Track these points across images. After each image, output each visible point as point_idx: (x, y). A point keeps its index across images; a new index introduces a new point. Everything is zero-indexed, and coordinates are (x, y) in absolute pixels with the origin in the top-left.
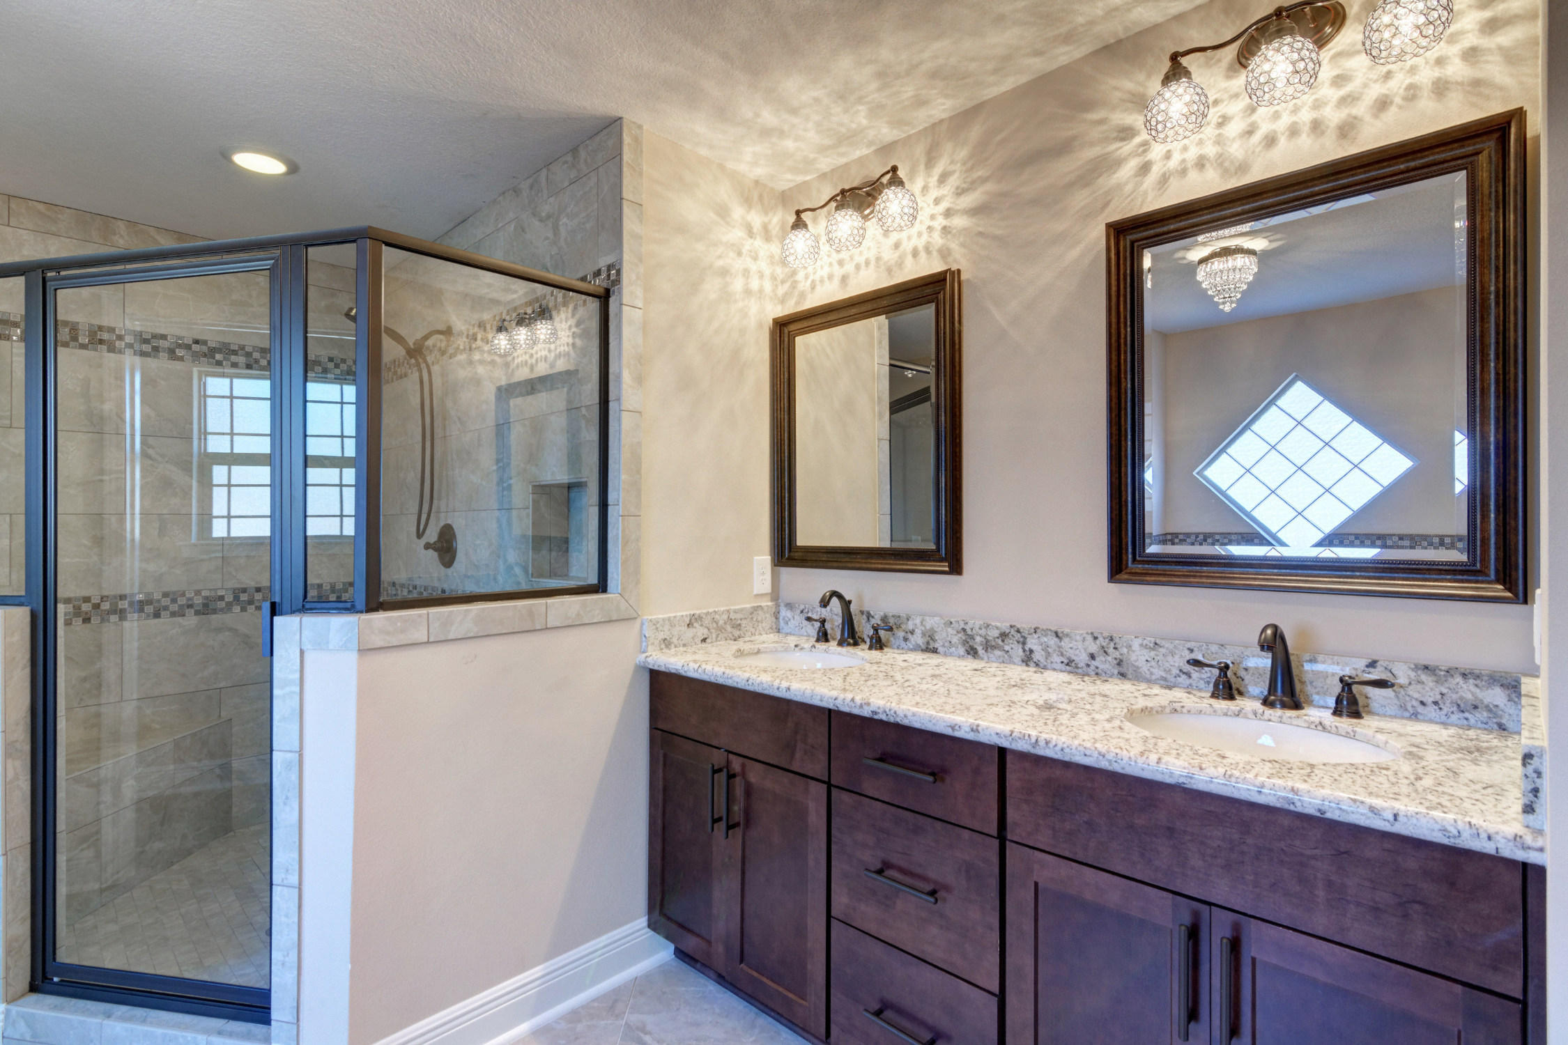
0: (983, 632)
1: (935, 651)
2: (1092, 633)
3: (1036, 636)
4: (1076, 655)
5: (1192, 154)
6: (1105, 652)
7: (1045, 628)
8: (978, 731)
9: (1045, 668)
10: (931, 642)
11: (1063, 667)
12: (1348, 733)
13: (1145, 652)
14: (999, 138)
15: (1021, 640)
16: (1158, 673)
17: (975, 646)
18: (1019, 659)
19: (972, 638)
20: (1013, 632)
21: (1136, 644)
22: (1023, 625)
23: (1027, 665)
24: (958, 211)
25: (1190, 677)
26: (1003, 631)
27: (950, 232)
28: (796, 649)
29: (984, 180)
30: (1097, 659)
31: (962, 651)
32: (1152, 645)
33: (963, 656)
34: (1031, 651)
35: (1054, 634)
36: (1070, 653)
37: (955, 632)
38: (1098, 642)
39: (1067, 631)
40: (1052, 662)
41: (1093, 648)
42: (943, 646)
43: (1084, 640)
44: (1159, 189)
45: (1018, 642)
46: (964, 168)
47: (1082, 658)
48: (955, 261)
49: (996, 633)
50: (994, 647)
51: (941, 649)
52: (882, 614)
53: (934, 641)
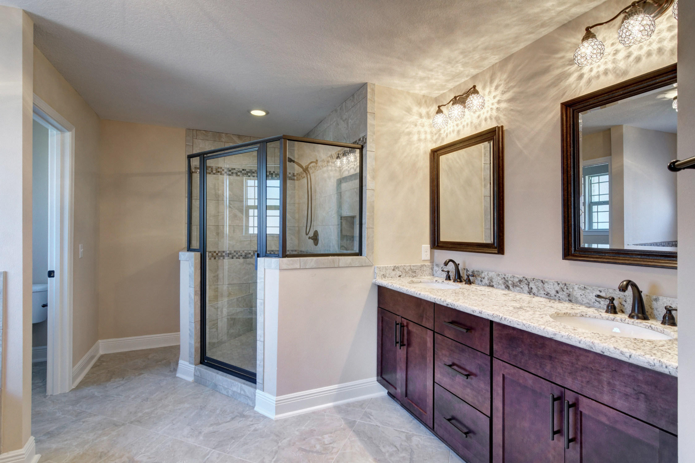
0: (512, 279)
1: (492, 286)
2: (557, 282)
3: (534, 282)
4: (550, 291)
5: (602, 68)
6: (563, 290)
7: (537, 278)
8: (481, 313)
9: (537, 296)
10: (491, 282)
11: (545, 296)
12: (661, 331)
13: (580, 291)
14: (519, 68)
15: (527, 283)
16: (586, 301)
17: (509, 285)
18: (526, 291)
19: (507, 281)
20: (524, 280)
21: (576, 288)
22: (529, 277)
23: (530, 294)
24: (503, 101)
25: (600, 303)
26: (520, 279)
27: (499, 110)
28: (436, 282)
29: (513, 87)
30: (559, 293)
31: (503, 287)
32: (583, 288)
33: (504, 289)
34: (532, 288)
35: (541, 281)
36: (548, 290)
37: (501, 279)
38: (559, 285)
39: (546, 280)
40: (540, 294)
41: (558, 288)
42: (496, 284)
43: (554, 285)
44: (587, 85)
45: (526, 284)
46: (505, 83)
47: (553, 293)
48: (502, 122)
49: (517, 280)
50: (517, 286)
51: (495, 286)
52: (472, 270)
53: (492, 282)
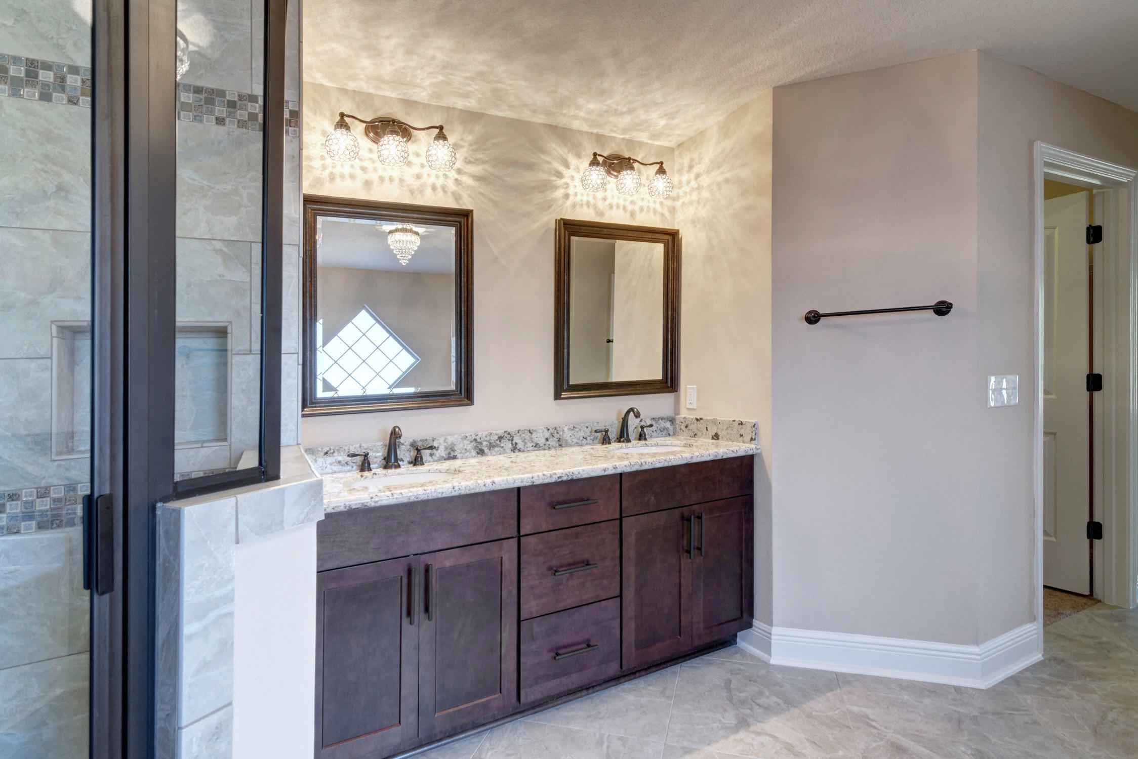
0: (488, 439)
1: (455, 458)
2: (547, 428)
3: (519, 435)
4: (539, 441)
5: (585, 199)
6: (553, 436)
7: (523, 429)
9: (524, 451)
10: (451, 452)
11: (533, 448)
12: (655, 444)
13: (570, 432)
14: (494, 141)
15: (511, 438)
16: (575, 441)
17: (483, 448)
18: (510, 450)
19: (481, 443)
20: (506, 434)
21: (566, 429)
22: (512, 429)
23: (514, 452)
24: (466, 173)
25: (587, 440)
26: (500, 435)
27: (460, 184)
29: (484, 162)
30: (549, 440)
31: (474, 453)
32: (573, 428)
33: (475, 456)
34: (516, 444)
35: (528, 432)
36: (536, 440)
37: (469, 443)
38: (549, 431)
39: (535, 429)
40: (527, 447)
41: (547, 435)
42: (461, 453)
43: (543, 432)
44: (573, 209)
45: (509, 440)
46: (470, 148)
47: (542, 441)
48: (465, 204)
49: (496, 437)
50: (494, 446)
51: (459, 456)
52: (411, 440)
53: (454, 451)
